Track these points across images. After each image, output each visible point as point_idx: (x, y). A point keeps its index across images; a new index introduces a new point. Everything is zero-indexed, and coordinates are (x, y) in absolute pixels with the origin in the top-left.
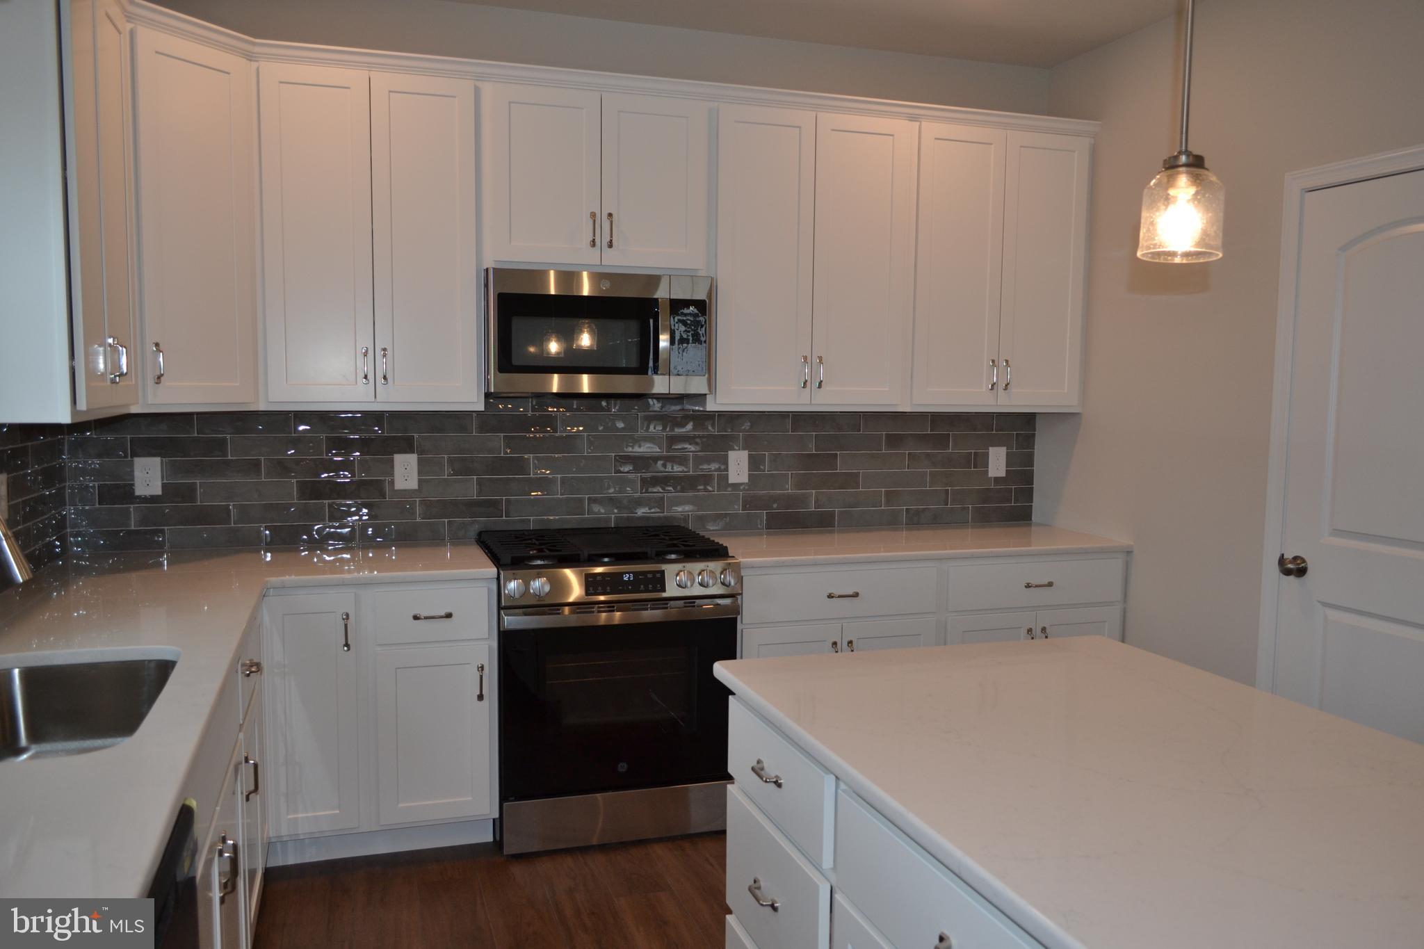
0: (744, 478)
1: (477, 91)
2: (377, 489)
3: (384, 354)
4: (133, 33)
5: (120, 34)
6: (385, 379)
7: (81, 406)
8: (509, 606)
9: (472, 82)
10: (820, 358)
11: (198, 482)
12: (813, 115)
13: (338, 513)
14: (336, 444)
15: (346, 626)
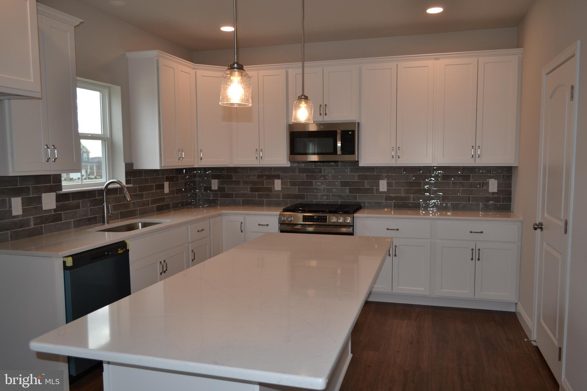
0: (385, 190)
1: (287, 73)
2: (270, 190)
3: (261, 151)
4: (196, 72)
5: (190, 74)
6: (262, 158)
7: (163, 165)
8: (282, 223)
9: (285, 70)
10: (399, 147)
11: (226, 186)
12: (396, 64)
13: (260, 196)
14: (259, 176)
15: (241, 225)
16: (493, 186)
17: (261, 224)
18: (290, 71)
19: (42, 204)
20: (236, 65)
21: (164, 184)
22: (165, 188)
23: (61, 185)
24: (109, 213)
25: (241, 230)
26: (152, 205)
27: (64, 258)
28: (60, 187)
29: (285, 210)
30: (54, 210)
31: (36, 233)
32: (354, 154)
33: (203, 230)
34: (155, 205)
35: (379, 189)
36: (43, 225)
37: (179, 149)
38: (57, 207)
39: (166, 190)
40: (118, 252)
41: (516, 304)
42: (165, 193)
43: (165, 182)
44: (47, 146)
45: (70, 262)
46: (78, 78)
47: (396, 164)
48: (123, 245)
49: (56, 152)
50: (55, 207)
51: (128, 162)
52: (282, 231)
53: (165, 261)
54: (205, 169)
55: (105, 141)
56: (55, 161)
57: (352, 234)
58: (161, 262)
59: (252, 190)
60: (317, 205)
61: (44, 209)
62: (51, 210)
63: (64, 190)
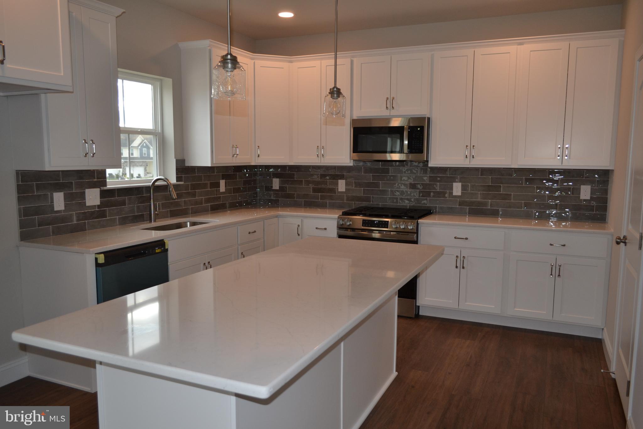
0: (459, 194)
1: (352, 62)
2: (333, 191)
3: (323, 148)
4: (254, 63)
5: (247, 64)
6: (323, 156)
7: (214, 162)
8: (340, 227)
9: (350, 59)
10: (474, 146)
11: (287, 186)
12: (473, 50)
13: (323, 198)
14: (323, 176)
15: (298, 228)
16: (585, 192)
17: (319, 227)
18: (355, 60)
19: (85, 200)
20: (229, 57)
21: (219, 182)
22: (220, 187)
23: (106, 181)
24: (157, 211)
25: (298, 234)
26: (206, 204)
27: (96, 255)
28: (105, 184)
29: (345, 214)
30: (98, 205)
31: (79, 229)
32: (423, 153)
33: (255, 232)
34: (209, 204)
35: (452, 192)
36: (86, 221)
37: (233, 145)
38: (101, 203)
39: (222, 188)
40: (155, 251)
41: (603, 329)
42: (221, 191)
43: (221, 181)
44: (85, 140)
45: (101, 259)
46: (119, 69)
47: (470, 164)
48: (161, 243)
49: (94, 146)
50: (99, 204)
51: (179, 158)
52: (340, 236)
53: (209, 262)
54: (268, 167)
55: (156, 136)
56: (93, 156)
57: (416, 242)
58: (205, 264)
59: (315, 190)
60: (382, 209)
61: (87, 205)
62: (95, 206)
63: (109, 187)
